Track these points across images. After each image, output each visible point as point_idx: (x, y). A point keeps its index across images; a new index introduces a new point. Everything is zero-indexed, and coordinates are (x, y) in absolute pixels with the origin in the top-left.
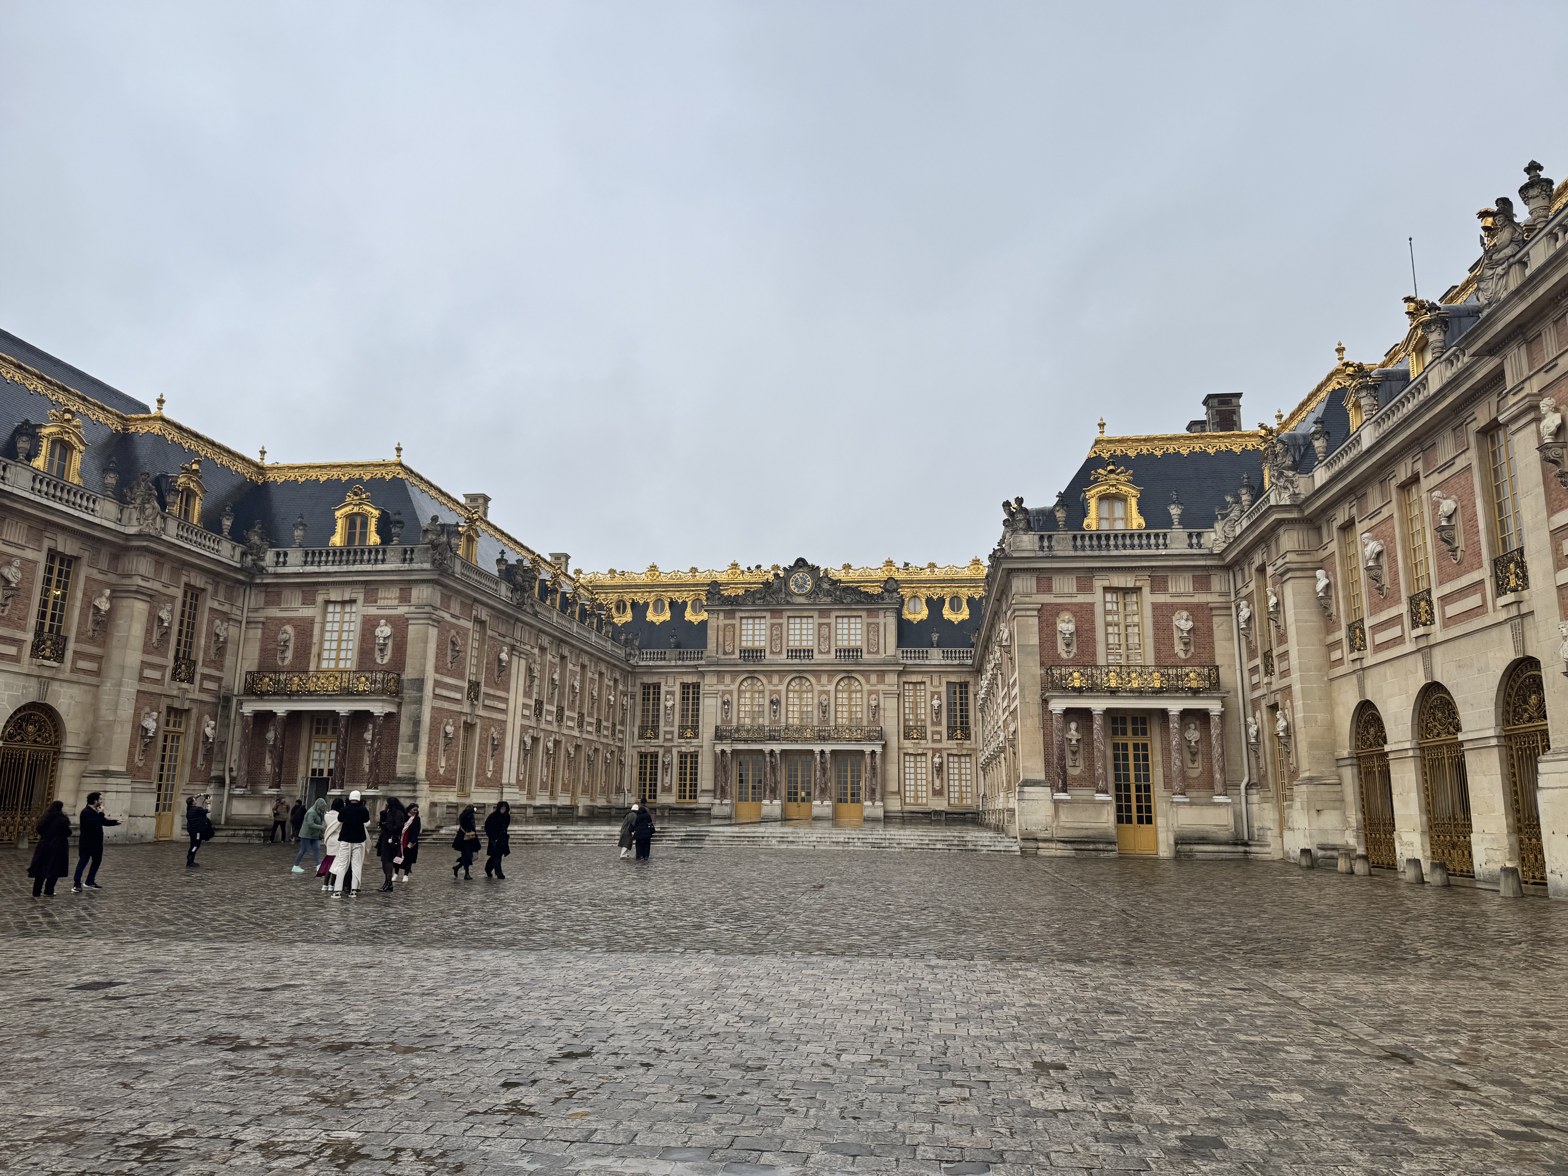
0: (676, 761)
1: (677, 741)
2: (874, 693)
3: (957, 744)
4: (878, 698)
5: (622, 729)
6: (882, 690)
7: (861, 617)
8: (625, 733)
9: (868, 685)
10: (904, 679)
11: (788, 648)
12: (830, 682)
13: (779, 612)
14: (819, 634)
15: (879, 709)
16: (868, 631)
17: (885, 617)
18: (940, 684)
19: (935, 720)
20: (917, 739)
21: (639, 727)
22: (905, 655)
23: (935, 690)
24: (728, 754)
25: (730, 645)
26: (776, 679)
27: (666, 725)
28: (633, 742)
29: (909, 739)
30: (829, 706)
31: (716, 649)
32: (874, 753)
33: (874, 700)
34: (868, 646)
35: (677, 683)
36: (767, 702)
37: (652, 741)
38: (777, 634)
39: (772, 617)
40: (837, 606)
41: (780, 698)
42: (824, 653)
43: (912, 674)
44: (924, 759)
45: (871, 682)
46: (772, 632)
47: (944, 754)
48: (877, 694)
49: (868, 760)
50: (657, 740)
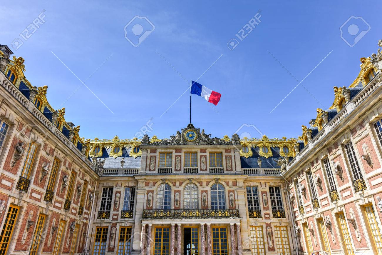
0: (118, 232)
1: (120, 220)
2: (231, 192)
3: (279, 220)
4: (234, 194)
5: (88, 212)
6: (236, 190)
7: (222, 153)
8: (90, 215)
9: (228, 187)
10: (246, 184)
11: (184, 168)
12: (207, 185)
13: (180, 150)
14: (201, 161)
15: (235, 200)
16: (226, 159)
17: (234, 152)
18: (266, 187)
19: (265, 207)
20: (256, 217)
21: (99, 211)
22: (245, 172)
23: (263, 190)
24: (150, 227)
25: (153, 166)
26: (178, 184)
27: (114, 210)
28: (94, 220)
29: (252, 218)
30: (207, 199)
31: (145, 168)
32: (235, 225)
33: (232, 196)
34: (227, 167)
35: (123, 187)
36: (173, 197)
37: (105, 220)
38: (178, 161)
39: (176, 152)
40: (210, 146)
41: (180, 194)
42: (204, 170)
43: (250, 181)
44: (261, 229)
45: (230, 185)
46: (175, 160)
47: (272, 225)
48: (233, 192)
49: (233, 230)
50: (108, 220)
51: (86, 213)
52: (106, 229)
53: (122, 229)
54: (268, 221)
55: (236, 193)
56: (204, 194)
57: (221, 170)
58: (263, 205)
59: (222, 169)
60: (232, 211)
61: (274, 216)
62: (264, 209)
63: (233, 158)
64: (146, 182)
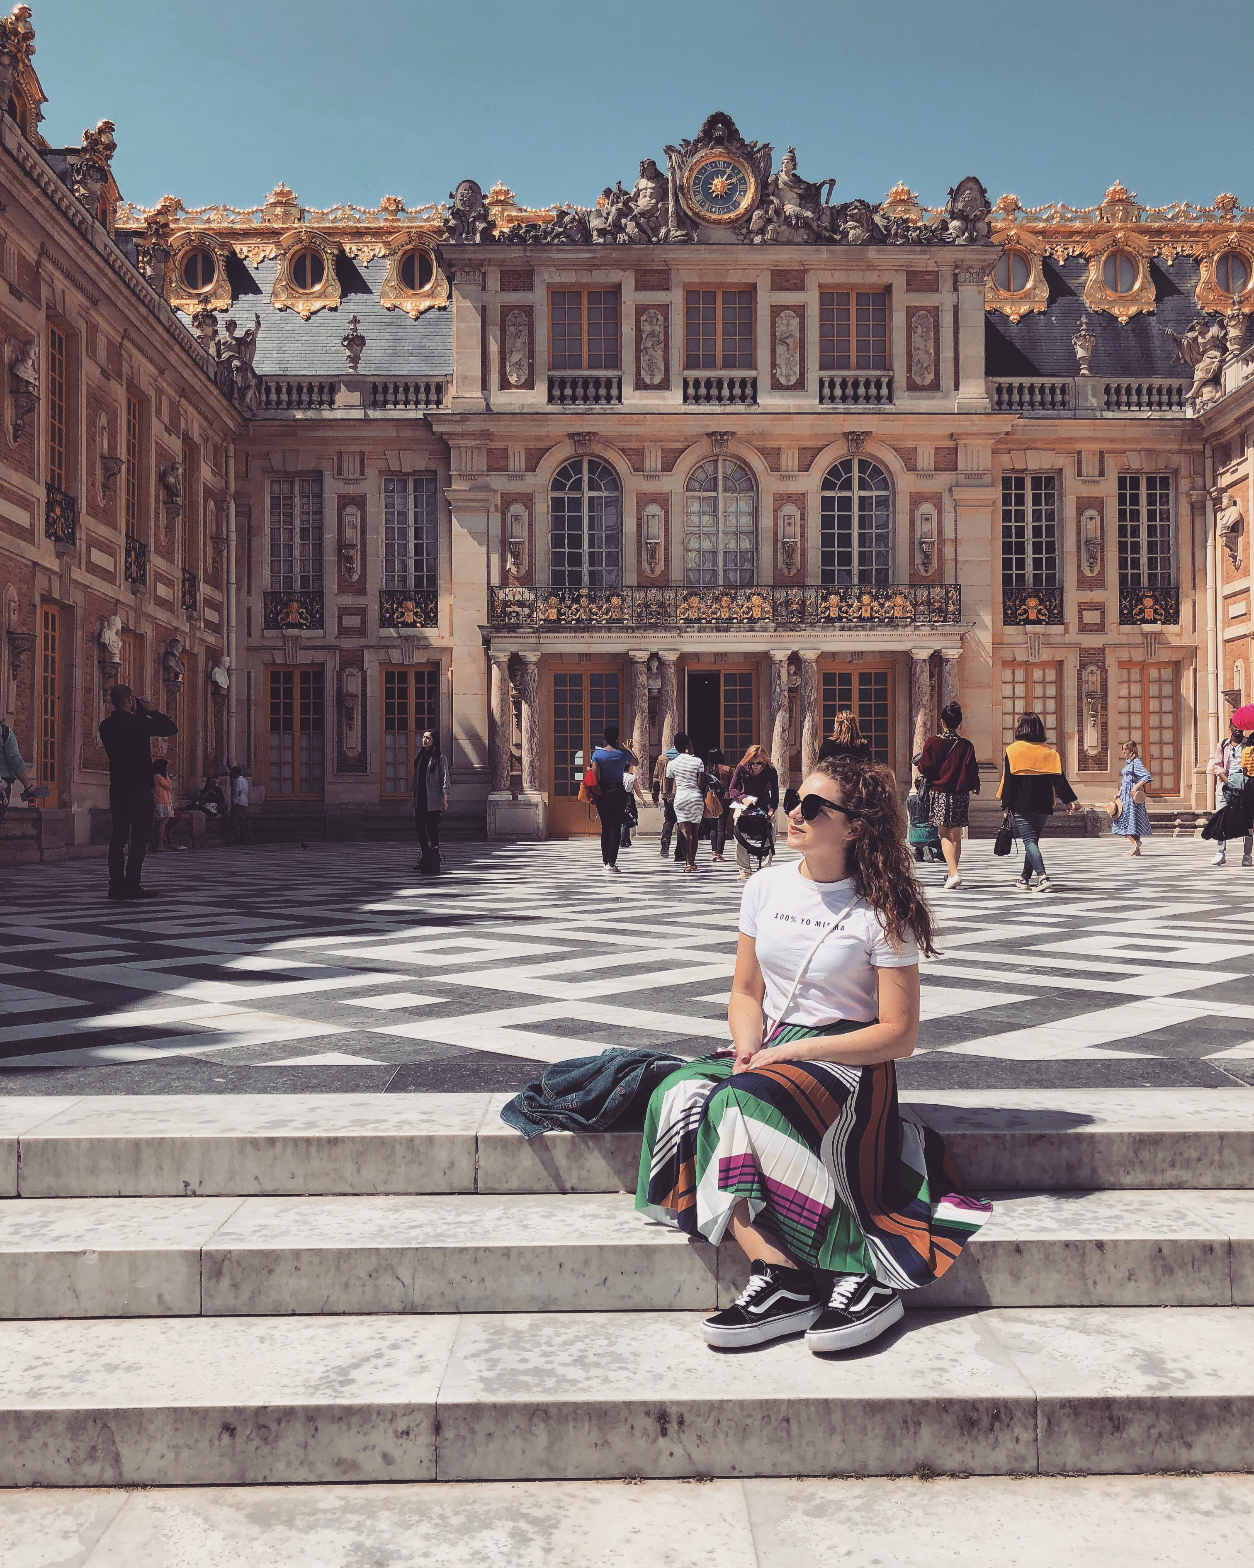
0: (375, 689)
1: (377, 632)
2: (926, 500)
3: (1146, 635)
4: (940, 513)
5: (217, 596)
6: (950, 490)
7: (888, 289)
8: (225, 611)
9: (911, 476)
10: (1006, 460)
11: (686, 373)
12: (805, 467)
13: (659, 272)
14: (773, 335)
15: (941, 541)
16: (910, 329)
17: (956, 289)
18: (1102, 474)
19: (1088, 573)
20: (1038, 622)
21: (266, 594)
22: (1005, 397)
23: (1087, 491)
24: (531, 667)
25: (518, 363)
26: (653, 461)
27: (342, 590)
28: (249, 635)
29: (1018, 624)
30: (803, 535)
31: (478, 373)
32: (937, 660)
33: (927, 519)
34: (909, 370)
35: (371, 472)
36: (630, 525)
37: (305, 633)
38: (652, 334)
39: (640, 286)
40: (824, 253)
41: (667, 513)
42: (788, 388)
43: (1027, 447)
44: (1051, 675)
45: (920, 466)
46: (639, 330)
47: (1111, 661)
48: (936, 500)
49: (924, 678)
50: (320, 632)
51: (210, 603)
52: (315, 674)
53: (389, 677)
54: (1093, 641)
55: (948, 505)
56: (790, 509)
57: (879, 385)
58: (1079, 566)
59: (885, 380)
60: (926, 594)
61: (1126, 618)
62: (1083, 583)
63: (947, 320)
64: (490, 451)
